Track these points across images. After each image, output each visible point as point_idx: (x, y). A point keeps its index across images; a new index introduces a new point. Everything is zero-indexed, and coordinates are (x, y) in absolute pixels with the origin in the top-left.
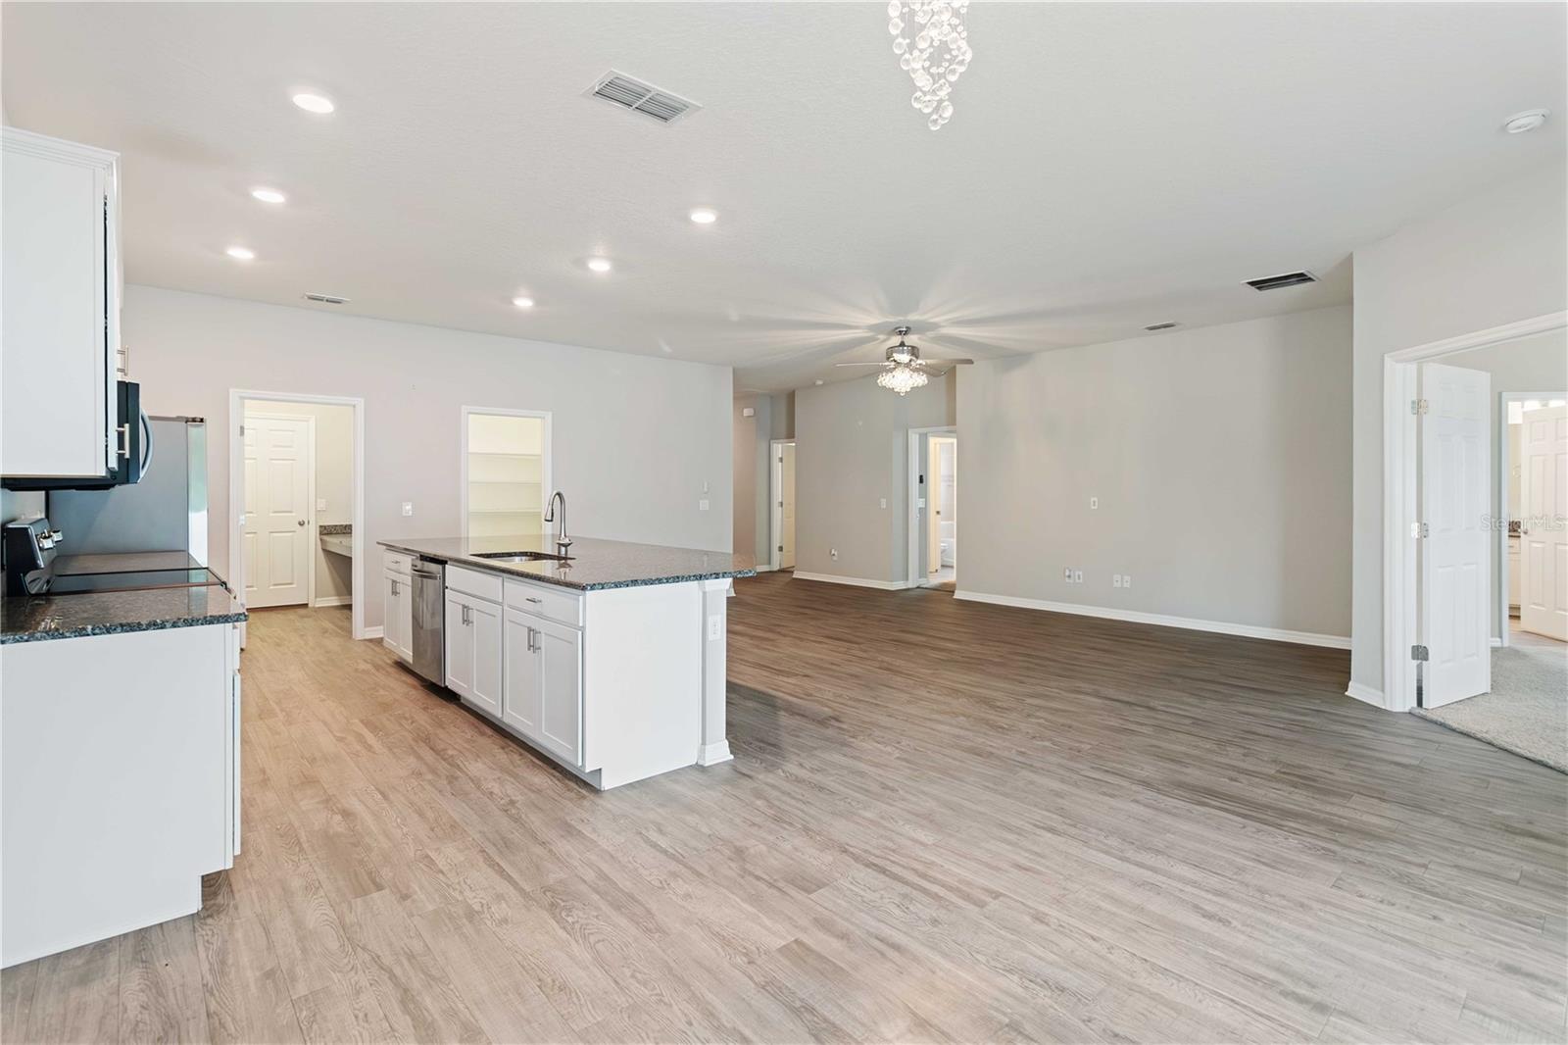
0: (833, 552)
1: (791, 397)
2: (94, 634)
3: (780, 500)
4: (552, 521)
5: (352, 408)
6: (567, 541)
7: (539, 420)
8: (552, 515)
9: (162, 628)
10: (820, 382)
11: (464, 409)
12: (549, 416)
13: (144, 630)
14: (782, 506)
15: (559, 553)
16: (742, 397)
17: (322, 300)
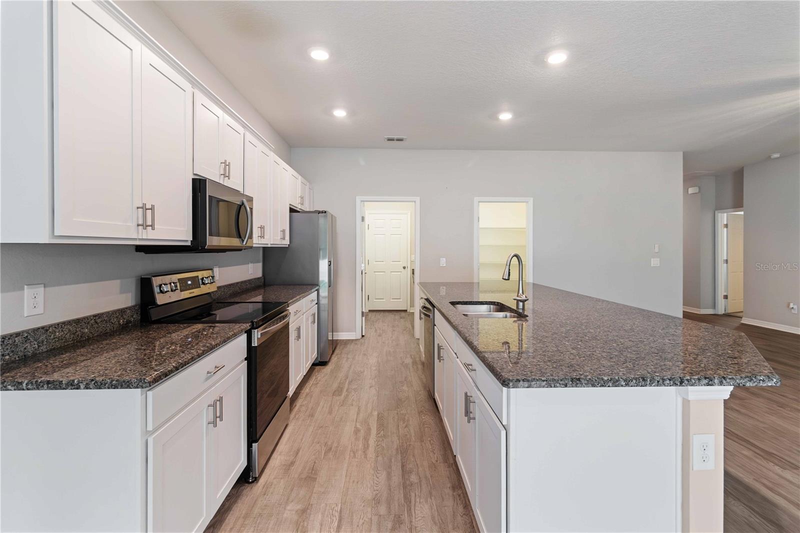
0: (792, 305)
1: (738, 175)
2: (28, 389)
3: (725, 258)
4: (508, 279)
5: (414, 203)
6: (524, 298)
7: (525, 203)
8: (509, 275)
9: (77, 389)
10: (777, 155)
11: (476, 199)
12: (531, 200)
13: (64, 389)
14: (727, 263)
15: (517, 307)
16: (690, 178)
17: (393, 140)
